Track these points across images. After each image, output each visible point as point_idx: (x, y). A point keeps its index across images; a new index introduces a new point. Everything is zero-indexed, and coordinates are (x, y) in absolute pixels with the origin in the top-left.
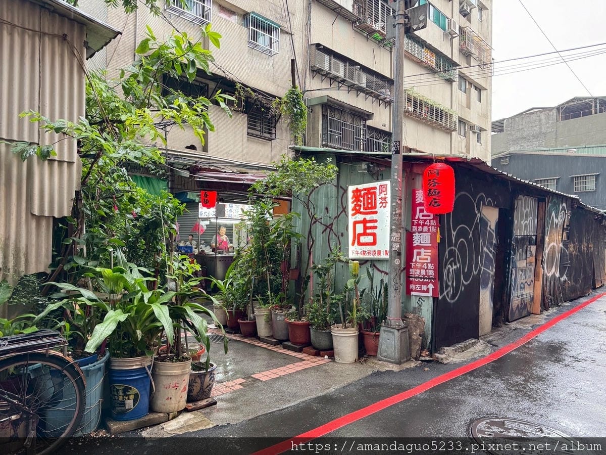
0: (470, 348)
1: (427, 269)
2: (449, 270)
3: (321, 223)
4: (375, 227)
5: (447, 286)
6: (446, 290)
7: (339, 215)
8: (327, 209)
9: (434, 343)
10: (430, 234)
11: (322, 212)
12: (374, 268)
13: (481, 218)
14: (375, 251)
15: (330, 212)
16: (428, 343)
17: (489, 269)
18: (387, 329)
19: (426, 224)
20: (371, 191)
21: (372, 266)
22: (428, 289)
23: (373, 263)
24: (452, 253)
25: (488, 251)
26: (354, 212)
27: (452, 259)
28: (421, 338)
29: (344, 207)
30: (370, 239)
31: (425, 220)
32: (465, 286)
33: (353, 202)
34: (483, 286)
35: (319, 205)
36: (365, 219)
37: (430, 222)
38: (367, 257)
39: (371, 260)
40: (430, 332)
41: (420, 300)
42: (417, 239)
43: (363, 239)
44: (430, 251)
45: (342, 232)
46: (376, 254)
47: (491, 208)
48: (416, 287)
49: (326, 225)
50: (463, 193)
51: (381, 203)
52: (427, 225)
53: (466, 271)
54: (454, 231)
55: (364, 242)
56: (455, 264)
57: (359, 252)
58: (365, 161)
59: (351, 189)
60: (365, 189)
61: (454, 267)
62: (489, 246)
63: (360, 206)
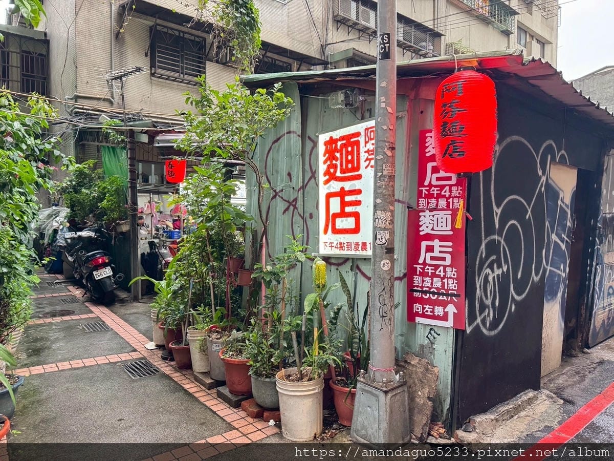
0: (524, 409)
1: (444, 277)
2: (486, 277)
3: (282, 198)
4: (358, 203)
5: (483, 307)
6: (480, 314)
7: (307, 183)
8: (289, 175)
9: (455, 412)
10: (450, 212)
11: (283, 181)
12: (358, 271)
13: (548, 186)
14: (357, 244)
15: (294, 179)
16: (445, 411)
17: (559, 269)
18: (367, 388)
19: (443, 193)
20: (352, 140)
21: (355, 268)
22: (446, 314)
23: (355, 263)
24: (493, 248)
25: (558, 239)
26: (327, 177)
27: (494, 257)
28: (430, 403)
29: (314, 171)
30: (349, 223)
31: (442, 187)
32: (517, 304)
33: (325, 162)
34: (549, 298)
35: (279, 170)
36: (342, 189)
37: (450, 191)
38: (346, 252)
39: (353, 259)
40: (449, 391)
41: (432, 332)
42: (427, 223)
43: (341, 223)
44: (450, 244)
45: (311, 212)
46: (360, 249)
47: (565, 168)
48: (424, 308)
49: (288, 202)
50: (515, 138)
51: (367, 159)
52: (444, 196)
53: (519, 276)
54: (498, 206)
55: (340, 228)
56: (499, 266)
57: (334, 245)
58: (341, 88)
59: (323, 138)
60: (342, 138)
61: (498, 272)
62: (560, 232)
63: (335, 167)
